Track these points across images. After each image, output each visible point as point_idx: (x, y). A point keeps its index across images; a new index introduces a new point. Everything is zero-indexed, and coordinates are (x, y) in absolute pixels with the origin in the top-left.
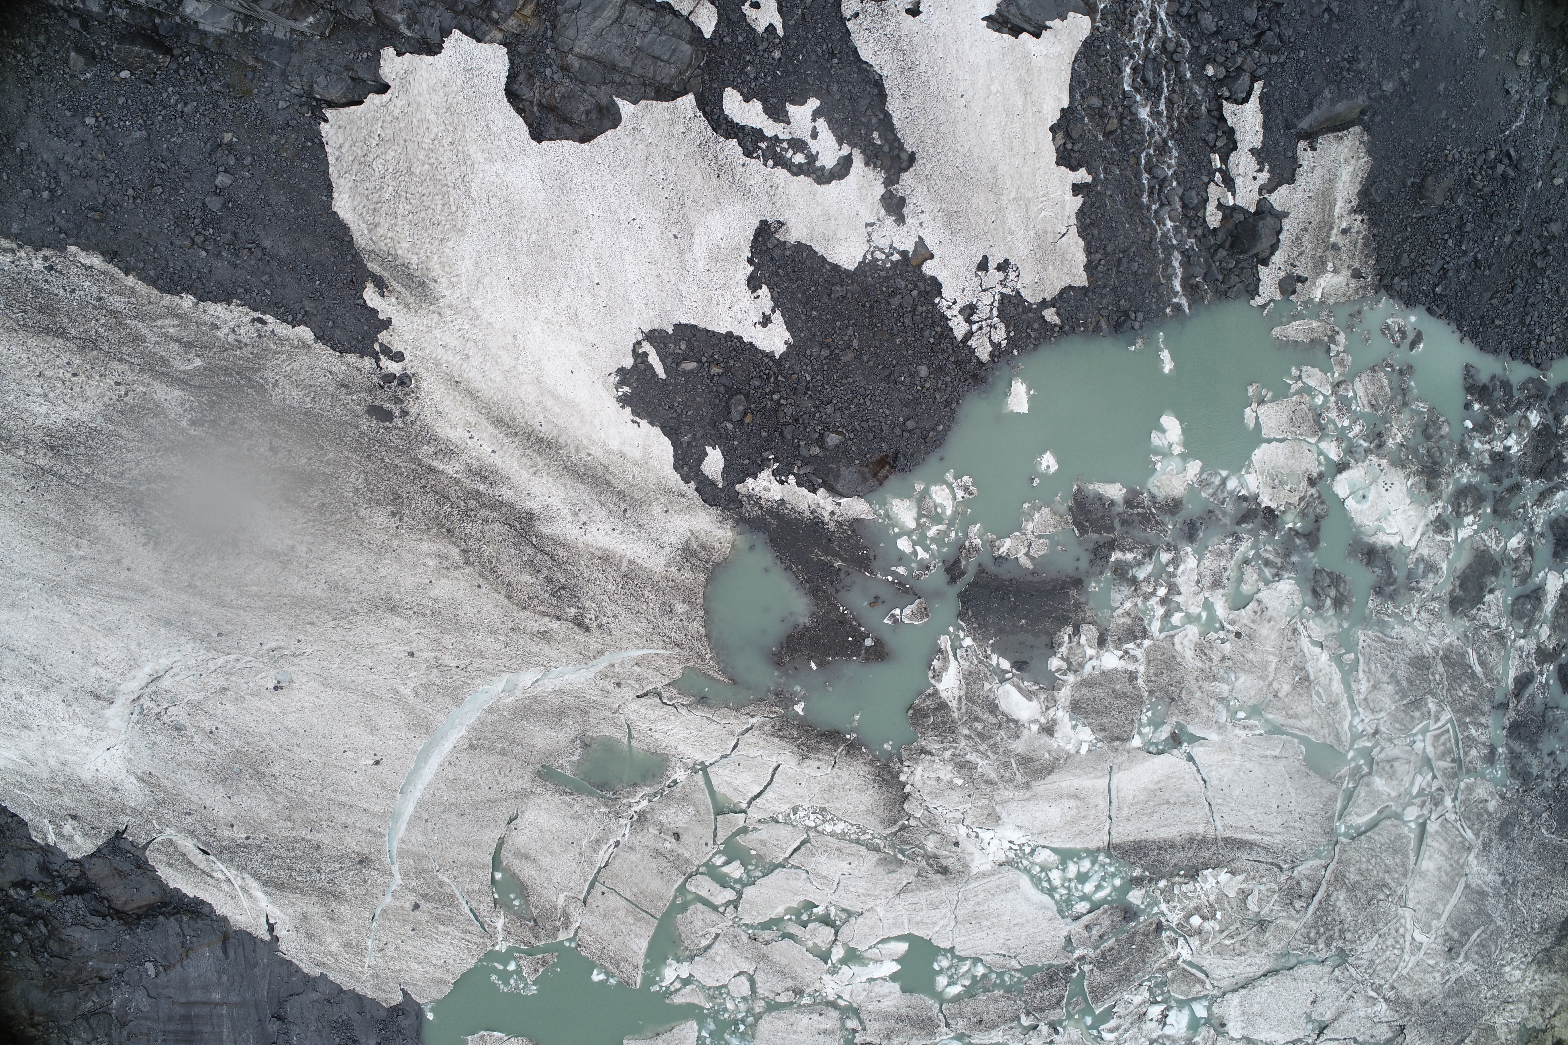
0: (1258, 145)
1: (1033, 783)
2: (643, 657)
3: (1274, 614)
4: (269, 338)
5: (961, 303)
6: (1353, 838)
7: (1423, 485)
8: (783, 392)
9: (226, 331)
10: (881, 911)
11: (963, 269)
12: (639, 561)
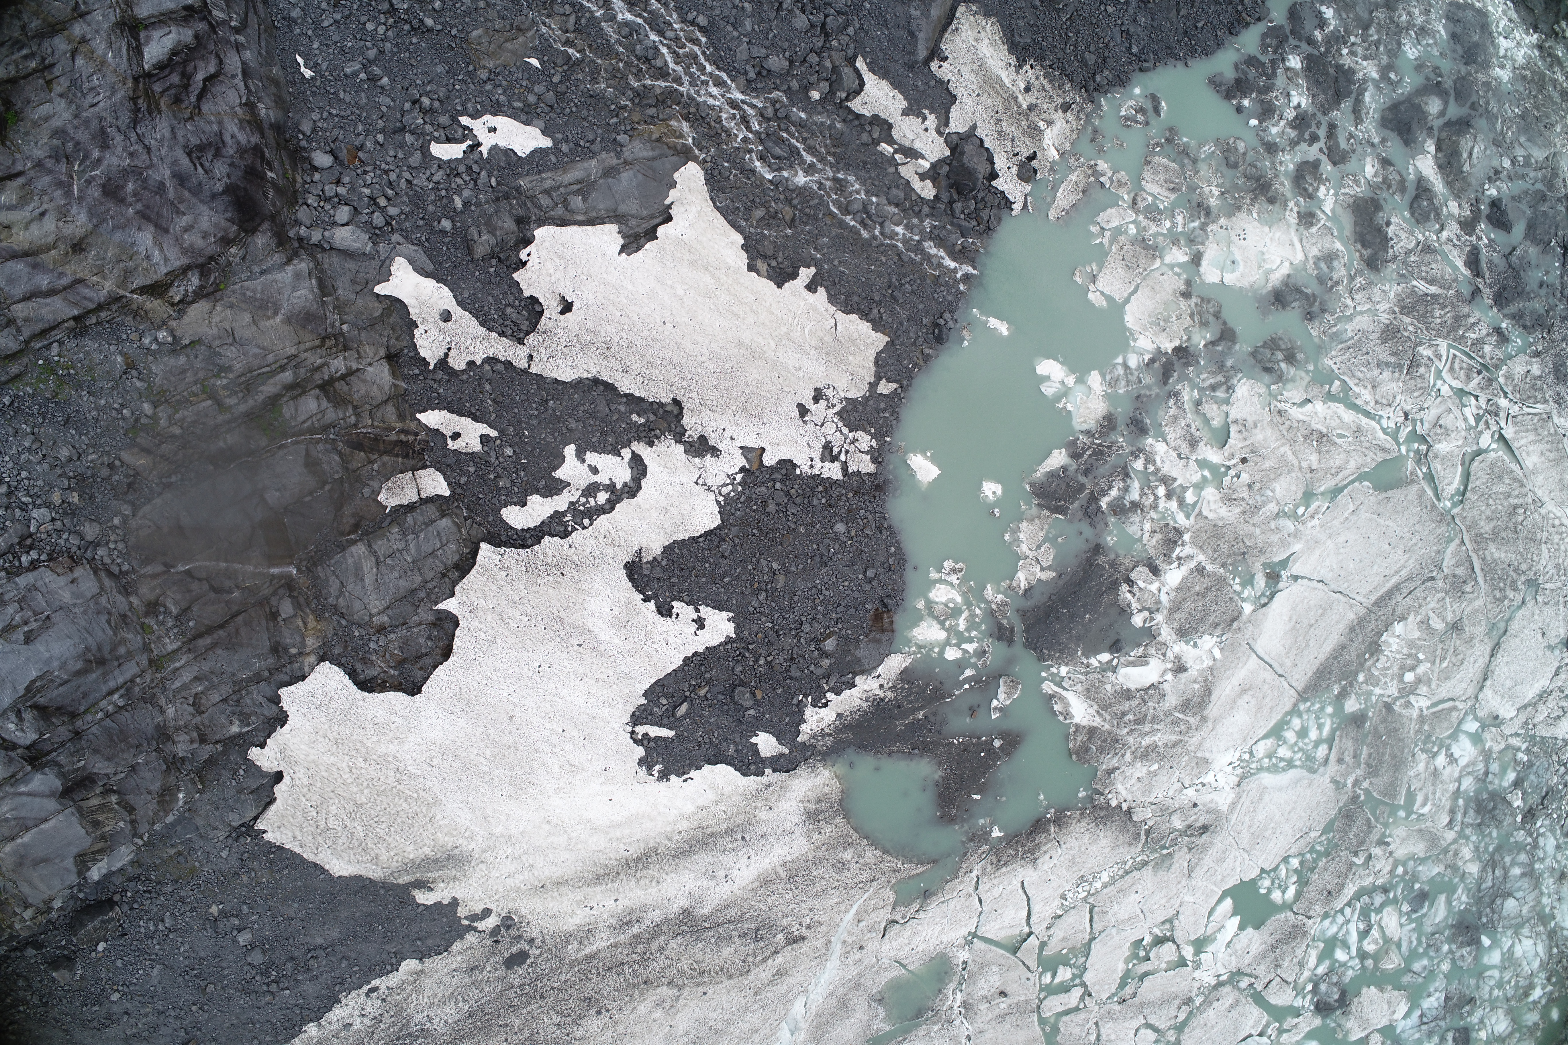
0: (904, 104)
1: (1206, 713)
2: (858, 913)
3: (1254, 418)
4: (390, 995)
5: (817, 456)
6: (1462, 502)
7: (1266, 205)
8: (764, 653)
9: (358, 1020)
10: (1189, 898)
11: (793, 431)
12: (788, 858)
